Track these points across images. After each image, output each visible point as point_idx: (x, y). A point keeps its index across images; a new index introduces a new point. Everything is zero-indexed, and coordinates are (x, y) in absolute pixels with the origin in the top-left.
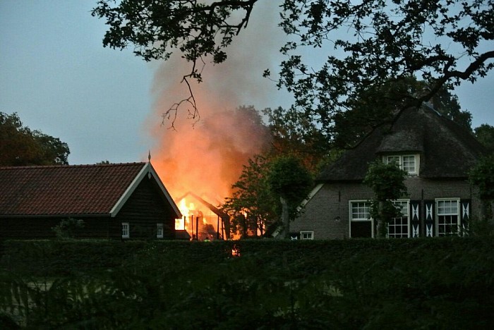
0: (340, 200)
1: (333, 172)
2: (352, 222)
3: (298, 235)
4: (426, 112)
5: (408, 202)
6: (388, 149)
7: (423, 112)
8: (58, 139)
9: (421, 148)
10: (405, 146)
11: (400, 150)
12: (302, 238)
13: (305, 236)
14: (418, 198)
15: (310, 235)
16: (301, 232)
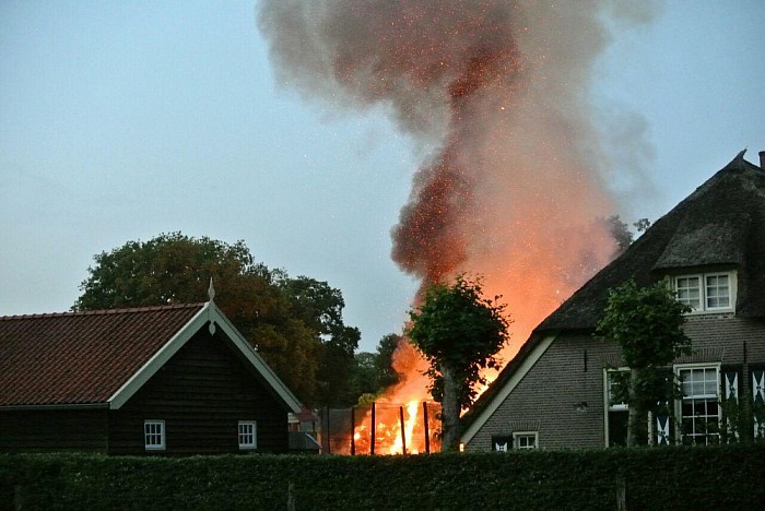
0: (586, 369)
1: (569, 313)
2: (611, 413)
3: (509, 440)
4: (758, 187)
5: (718, 369)
6: (675, 262)
7: (753, 187)
8: (325, 284)
9: (739, 258)
10: (708, 255)
11: (697, 263)
12: (517, 445)
13: (523, 442)
14: (736, 360)
15: (532, 440)
16: (514, 434)
